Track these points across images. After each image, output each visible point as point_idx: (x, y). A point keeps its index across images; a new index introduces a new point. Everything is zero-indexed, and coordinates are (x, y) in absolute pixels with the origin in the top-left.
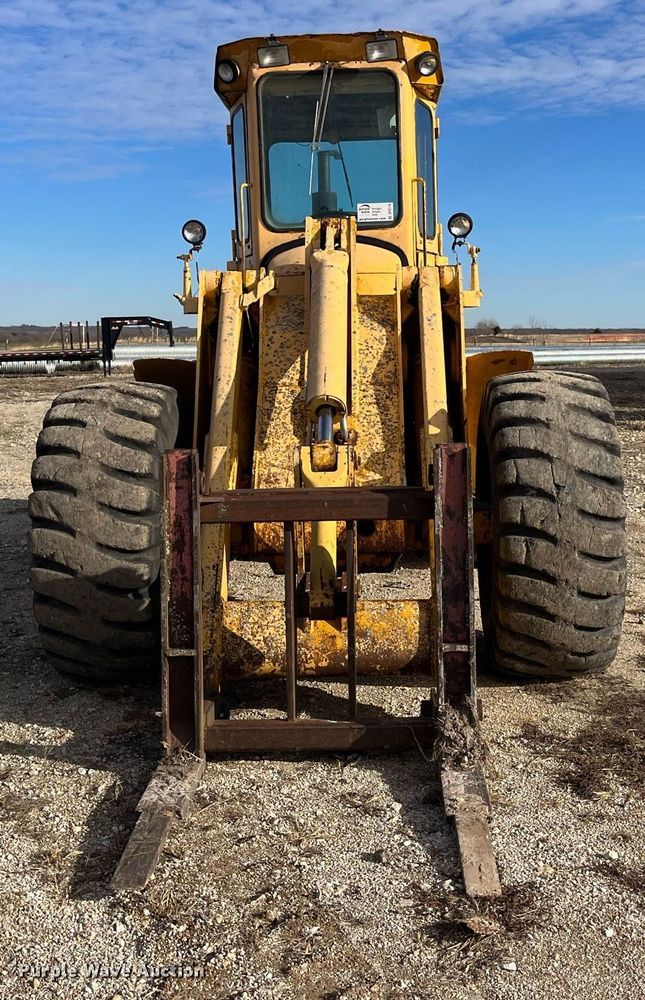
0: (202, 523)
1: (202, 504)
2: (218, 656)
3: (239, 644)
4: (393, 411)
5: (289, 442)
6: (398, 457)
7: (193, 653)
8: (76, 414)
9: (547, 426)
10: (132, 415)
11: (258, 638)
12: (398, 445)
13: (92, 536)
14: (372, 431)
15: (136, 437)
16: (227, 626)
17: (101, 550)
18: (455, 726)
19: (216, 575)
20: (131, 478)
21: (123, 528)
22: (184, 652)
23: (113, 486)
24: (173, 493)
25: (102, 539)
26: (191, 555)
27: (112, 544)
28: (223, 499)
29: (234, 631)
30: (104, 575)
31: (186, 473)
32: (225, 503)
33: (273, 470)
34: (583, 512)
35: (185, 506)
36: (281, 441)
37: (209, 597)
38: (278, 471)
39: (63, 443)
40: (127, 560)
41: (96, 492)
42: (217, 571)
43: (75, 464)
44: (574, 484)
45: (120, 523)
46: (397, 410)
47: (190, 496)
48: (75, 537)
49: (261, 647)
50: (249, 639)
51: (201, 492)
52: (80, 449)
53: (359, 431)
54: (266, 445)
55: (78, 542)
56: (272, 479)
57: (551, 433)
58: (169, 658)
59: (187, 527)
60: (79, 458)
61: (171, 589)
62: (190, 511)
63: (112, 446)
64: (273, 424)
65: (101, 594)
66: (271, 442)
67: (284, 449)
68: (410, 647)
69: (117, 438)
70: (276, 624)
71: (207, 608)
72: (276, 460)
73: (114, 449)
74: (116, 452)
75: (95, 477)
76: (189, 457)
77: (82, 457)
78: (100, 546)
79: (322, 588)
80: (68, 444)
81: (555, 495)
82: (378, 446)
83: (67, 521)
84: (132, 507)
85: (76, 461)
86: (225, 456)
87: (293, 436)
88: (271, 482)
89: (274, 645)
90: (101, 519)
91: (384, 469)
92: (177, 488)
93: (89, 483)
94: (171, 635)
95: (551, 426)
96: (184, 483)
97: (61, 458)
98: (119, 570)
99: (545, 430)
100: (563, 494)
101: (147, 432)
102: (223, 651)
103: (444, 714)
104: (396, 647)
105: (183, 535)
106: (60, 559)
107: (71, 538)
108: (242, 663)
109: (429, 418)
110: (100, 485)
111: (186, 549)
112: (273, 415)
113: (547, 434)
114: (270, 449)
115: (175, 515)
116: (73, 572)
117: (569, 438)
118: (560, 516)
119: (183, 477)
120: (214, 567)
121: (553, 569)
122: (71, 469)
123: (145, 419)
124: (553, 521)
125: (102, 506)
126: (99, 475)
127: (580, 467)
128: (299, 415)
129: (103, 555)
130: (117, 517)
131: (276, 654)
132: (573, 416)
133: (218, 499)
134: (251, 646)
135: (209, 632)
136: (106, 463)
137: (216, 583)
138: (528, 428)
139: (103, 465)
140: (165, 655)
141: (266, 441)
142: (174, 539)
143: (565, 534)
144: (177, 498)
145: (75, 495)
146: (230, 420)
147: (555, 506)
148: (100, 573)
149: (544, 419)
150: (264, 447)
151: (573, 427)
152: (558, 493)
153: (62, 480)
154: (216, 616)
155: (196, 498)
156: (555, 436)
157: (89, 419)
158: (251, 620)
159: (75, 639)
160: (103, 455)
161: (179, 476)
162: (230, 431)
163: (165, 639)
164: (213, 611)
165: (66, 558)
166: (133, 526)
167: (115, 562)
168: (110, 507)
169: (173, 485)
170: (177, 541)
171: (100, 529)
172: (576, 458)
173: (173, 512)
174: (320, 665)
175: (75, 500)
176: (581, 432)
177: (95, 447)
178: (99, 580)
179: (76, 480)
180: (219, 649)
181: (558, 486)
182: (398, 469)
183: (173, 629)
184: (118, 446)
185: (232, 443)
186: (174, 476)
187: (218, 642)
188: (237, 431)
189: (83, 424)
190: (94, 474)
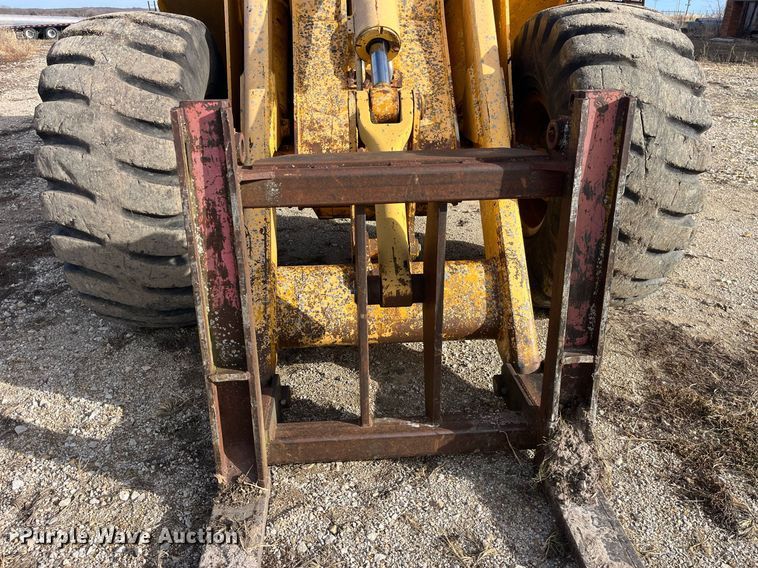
0: (244, 208)
1: (242, 183)
2: (274, 331)
3: (296, 317)
4: (436, 49)
5: (330, 83)
6: (447, 100)
7: (246, 376)
8: (83, 48)
9: (633, 64)
10: (151, 50)
11: (316, 309)
12: (446, 87)
13: (115, 200)
14: (417, 71)
15: (157, 78)
16: (281, 296)
17: (130, 216)
18: (569, 445)
19: (265, 240)
20: (156, 130)
21: (152, 192)
22: (235, 376)
23: (134, 140)
24: (198, 167)
25: (129, 205)
26: (234, 252)
27: (141, 210)
28: (272, 175)
29: (290, 302)
30: (137, 243)
31: (215, 137)
32: (277, 180)
33: (316, 115)
34: (671, 166)
35: (219, 186)
36: (322, 82)
37: (259, 265)
38: (322, 116)
39: (68, 86)
40: (161, 226)
41: (113, 148)
42: (265, 235)
43: (83, 112)
44: (665, 134)
45: (147, 184)
46: (441, 48)
47: (224, 172)
48: (95, 202)
49: (320, 319)
50: (306, 311)
51: (240, 163)
52: (88, 93)
53: (404, 71)
54: (307, 87)
55: (99, 207)
56: (316, 126)
57: (639, 73)
58: (216, 383)
59: (223, 215)
60: (88, 104)
61: (209, 297)
62: (226, 192)
63: (127, 90)
64: (311, 63)
65: (136, 263)
66: (311, 84)
67: (325, 91)
68: (478, 315)
69: (132, 79)
70: (334, 293)
71: (258, 278)
72: (318, 103)
73: (130, 94)
74: (133, 96)
75: (110, 128)
76: (218, 113)
77: (92, 102)
78: (127, 212)
79: (397, 272)
80: (73, 86)
81: (644, 147)
82: (425, 88)
83: (82, 183)
84: (159, 166)
85: (85, 108)
86: (263, 101)
87: (334, 77)
88: (315, 129)
89: (334, 317)
90: (124, 181)
91: (433, 114)
92: (204, 160)
93: (103, 134)
94: (216, 352)
95: (638, 64)
96: (214, 152)
97: (66, 105)
98: (152, 238)
99: (631, 69)
100: (652, 145)
101: (169, 72)
102: (279, 325)
103: (558, 432)
104: (462, 316)
105: (219, 227)
106: (81, 226)
107: (90, 203)
108: (301, 337)
109: (482, 56)
110: (117, 139)
111: (226, 245)
112: (311, 53)
113: (634, 74)
114: (311, 91)
115: (205, 198)
116: (100, 241)
117: (660, 79)
118: (647, 170)
119: (211, 144)
120: (261, 230)
121: (629, 227)
122: (79, 118)
123: (167, 55)
124: (639, 176)
125: (124, 165)
126: (115, 126)
127: (672, 113)
128: (338, 54)
129: (132, 222)
130: (143, 178)
131: (336, 326)
132: (659, 51)
133: (266, 175)
134: (308, 318)
135: (262, 306)
136: (122, 111)
137: (266, 250)
138: (612, 67)
139: (119, 113)
140: (210, 381)
141: (306, 83)
142: (207, 232)
143: (650, 191)
144: (206, 173)
145: (88, 151)
146: (265, 57)
147: (642, 160)
148: (132, 241)
149: (629, 56)
150: (305, 89)
151: (661, 65)
152: (647, 145)
153: (69, 133)
154: (268, 286)
155: (233, 176)
156: (644, 77)
157: (96, 55)
158: (306, 289)
159: (118, 304)
160: (118, 102)
161: (205, 142)
162: (267, 70)
163: (209, 360)
164: (264, 282)
165: (88, 226)
166: (164, 189)
167: (146, 229)
168: (134, 166)
169: (197, 156)
170: (211, 235)
171: (124, 193)
172: (668, 104)
173: (201, 196)
174: (383, 335)
175: (88, 157)
176: (671, 71)
177: (107, 91)
178: (131, 249)
179: (86, 132)
180: (274, 323)
181: (647, 137)
182: (447, 114)
183: (218, 345)
184: (135, 90)
185: (270, 86)
186: (197, 143)
187: (273, 316)
188: (274, 71)
189: (91, 62)
190: (110, 125)
